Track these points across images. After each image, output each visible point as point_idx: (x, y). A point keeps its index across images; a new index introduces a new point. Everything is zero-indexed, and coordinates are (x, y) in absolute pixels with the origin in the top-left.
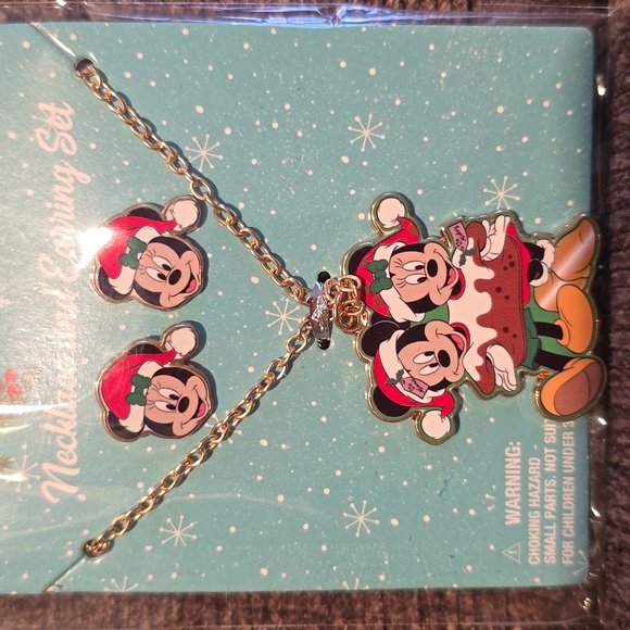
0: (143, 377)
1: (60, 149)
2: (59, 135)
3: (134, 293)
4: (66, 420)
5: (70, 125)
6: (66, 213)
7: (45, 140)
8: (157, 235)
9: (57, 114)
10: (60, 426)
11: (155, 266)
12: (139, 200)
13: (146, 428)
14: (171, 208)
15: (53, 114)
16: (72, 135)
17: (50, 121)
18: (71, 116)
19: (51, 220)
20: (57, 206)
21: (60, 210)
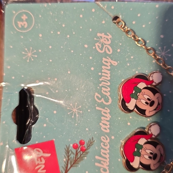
0: (140, 145)
1: (105, 51)
2: (105, 46)
3: (135, 109)
4: (104, 162)
5: (110, 42)
6: (107, 77)
7: (99, 48)
8: (146, 86)
9: (104, 38)
10: (102, 164)
11: (144, 99)
12: (137, 72)
13: (140, 166)
14: (152, 75)
15: (103, 37)
16: (110, 46)
17: (102, 40)
18: (110, 38)
19: (101, 80)
20: (103, 74)
21: (104, 76)
